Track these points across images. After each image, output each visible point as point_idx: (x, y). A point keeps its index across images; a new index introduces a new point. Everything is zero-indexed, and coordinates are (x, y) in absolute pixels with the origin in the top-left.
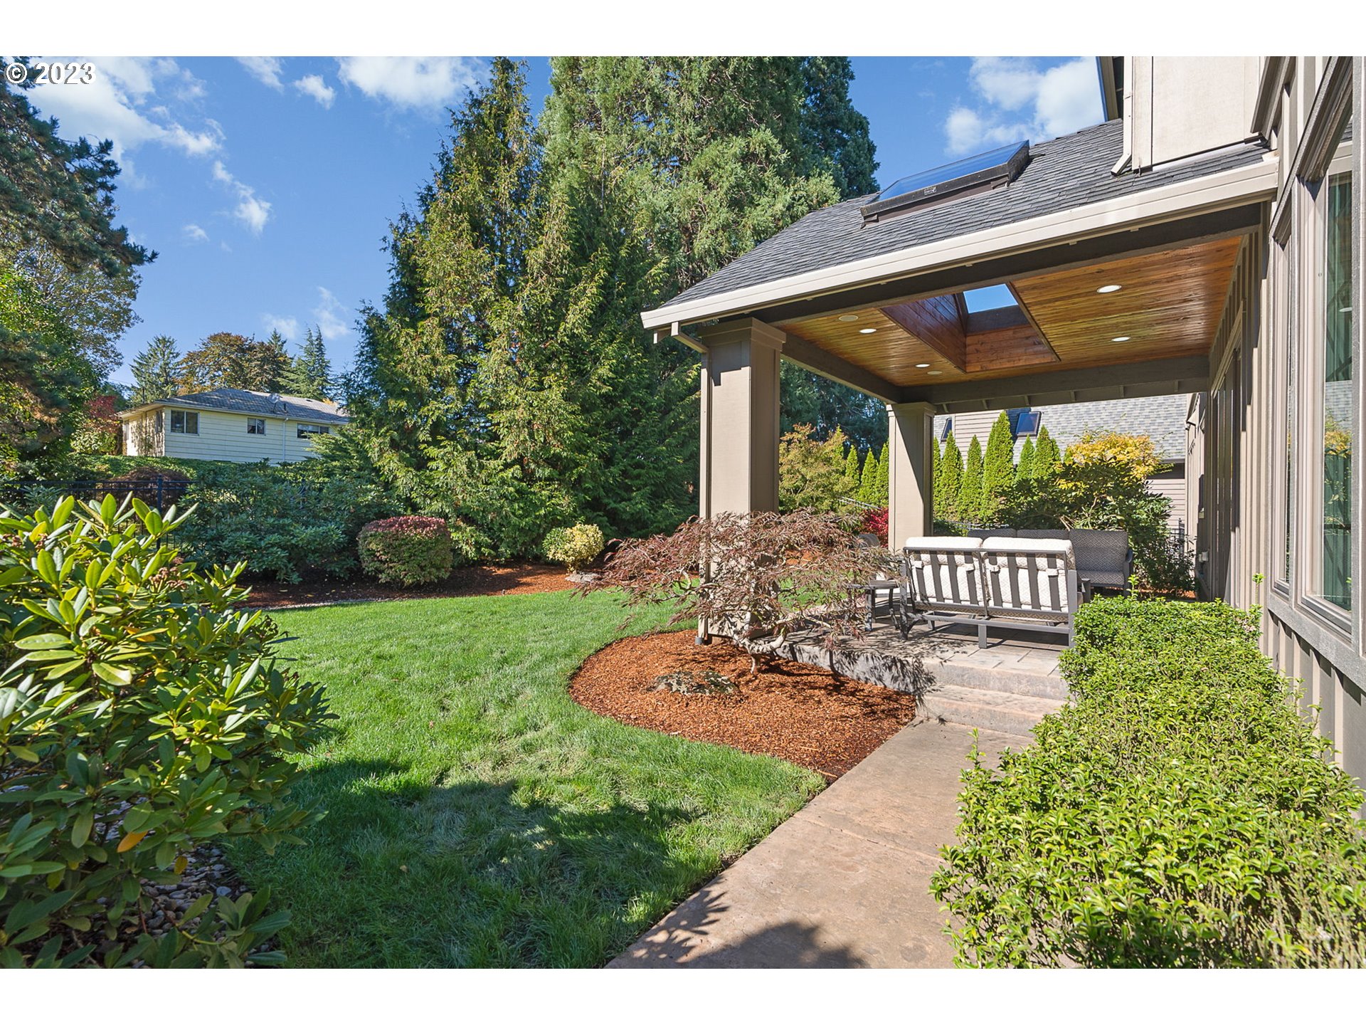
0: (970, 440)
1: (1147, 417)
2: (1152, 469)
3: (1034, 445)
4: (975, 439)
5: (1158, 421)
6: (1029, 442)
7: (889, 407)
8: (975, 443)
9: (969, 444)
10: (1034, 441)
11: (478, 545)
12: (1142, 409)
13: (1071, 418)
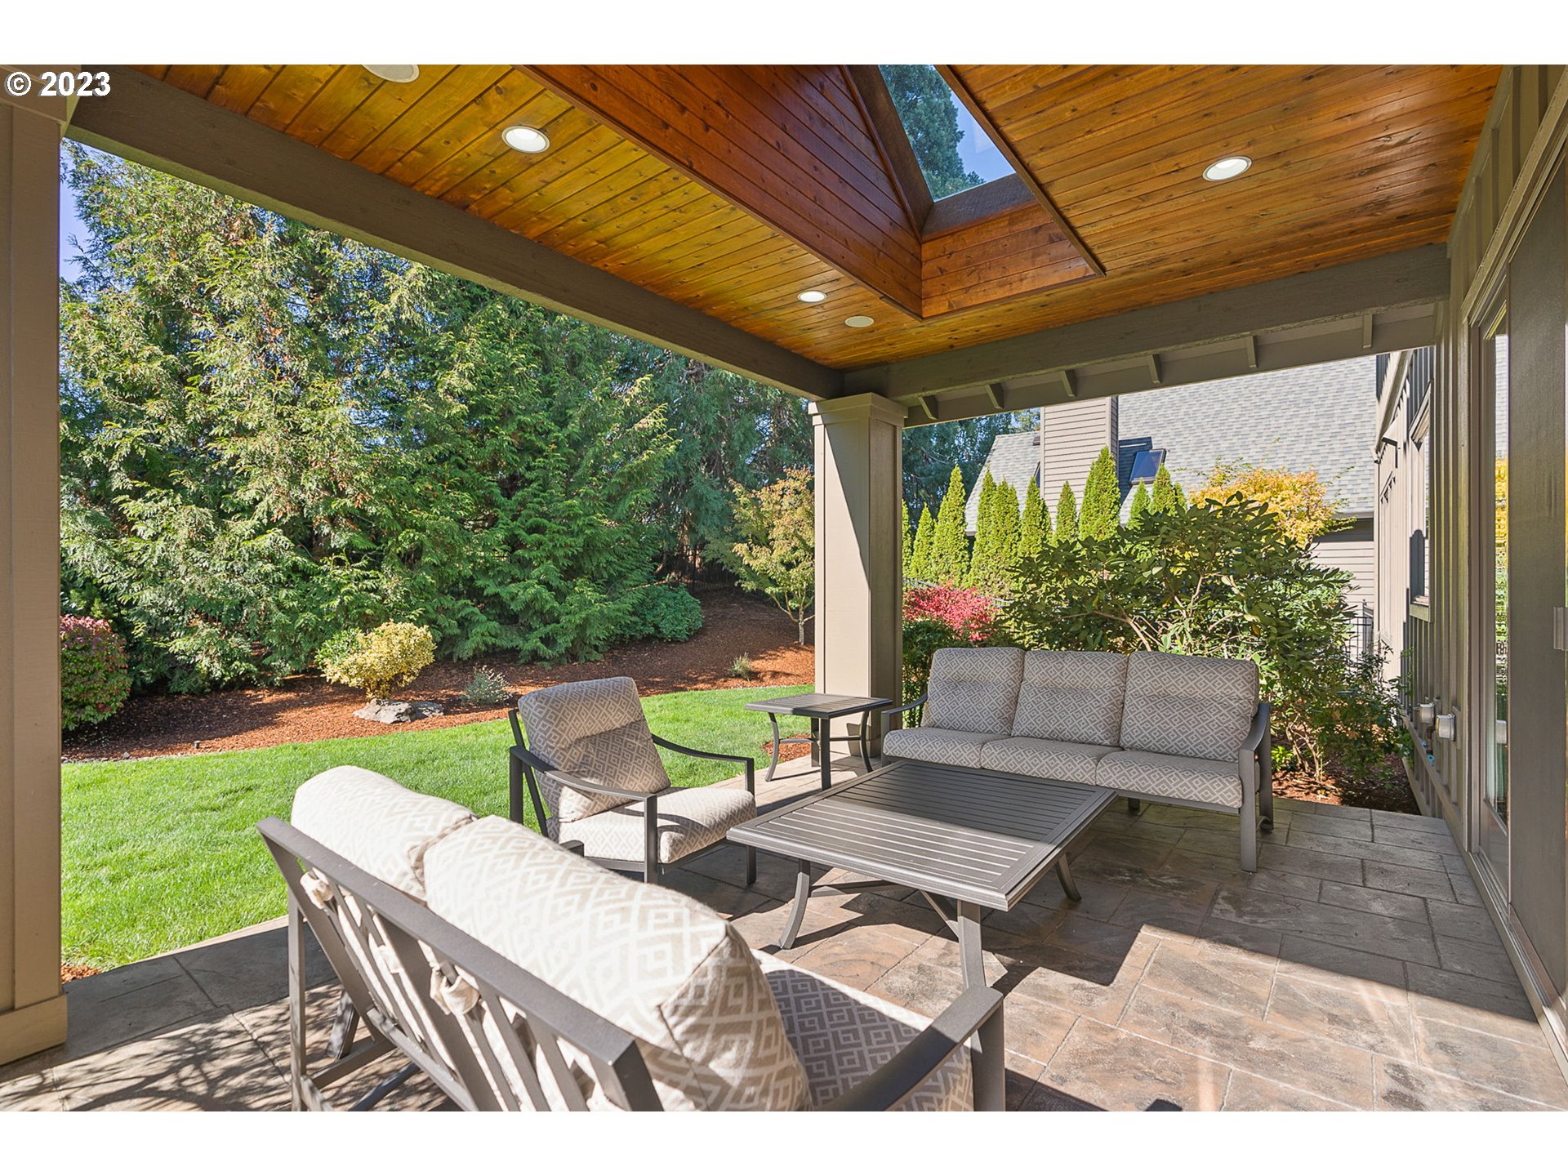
0: (1060, 490)
1: (1315, 453)
2: (1322, 525)
3: (1150, 494)
4: (1067, 487)
5: (1332, 457)
6: (1142, 490)
7: (812, 408)
8: (1067, 494)
9: (1058, 496)
10: (1150, 489)
11: (227, 659)
12: (1308, 441)
13: (1208, 457)
